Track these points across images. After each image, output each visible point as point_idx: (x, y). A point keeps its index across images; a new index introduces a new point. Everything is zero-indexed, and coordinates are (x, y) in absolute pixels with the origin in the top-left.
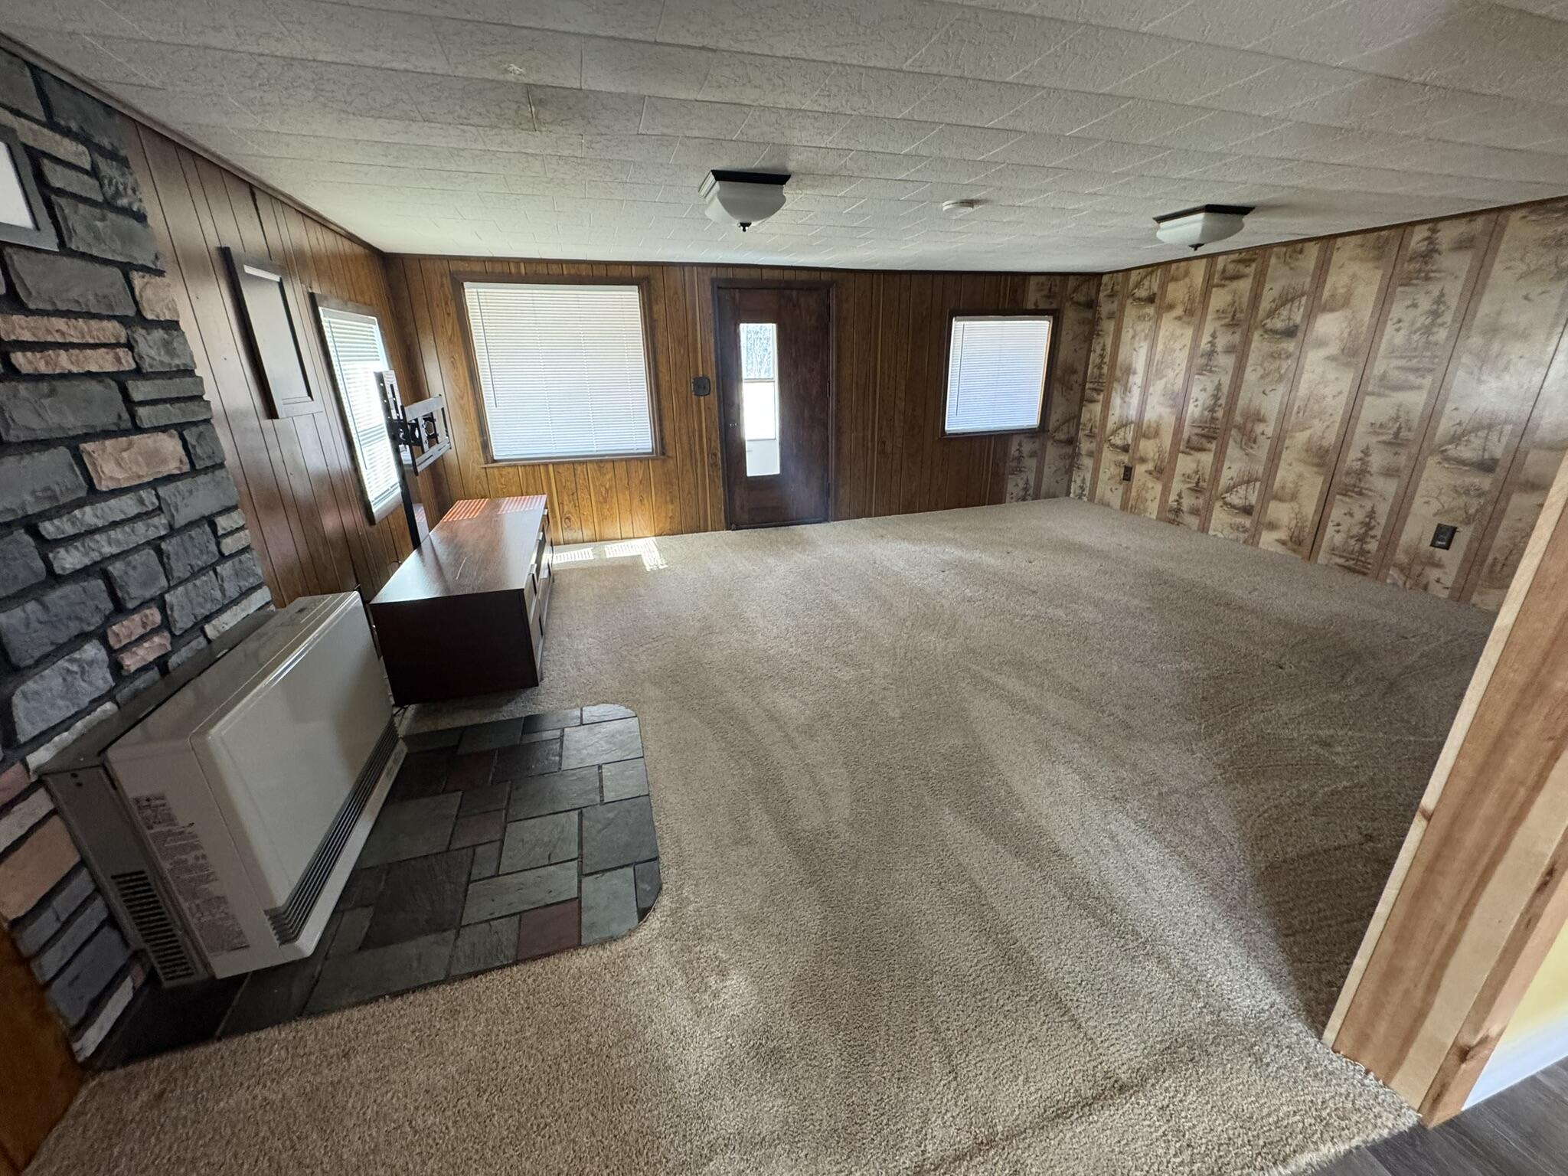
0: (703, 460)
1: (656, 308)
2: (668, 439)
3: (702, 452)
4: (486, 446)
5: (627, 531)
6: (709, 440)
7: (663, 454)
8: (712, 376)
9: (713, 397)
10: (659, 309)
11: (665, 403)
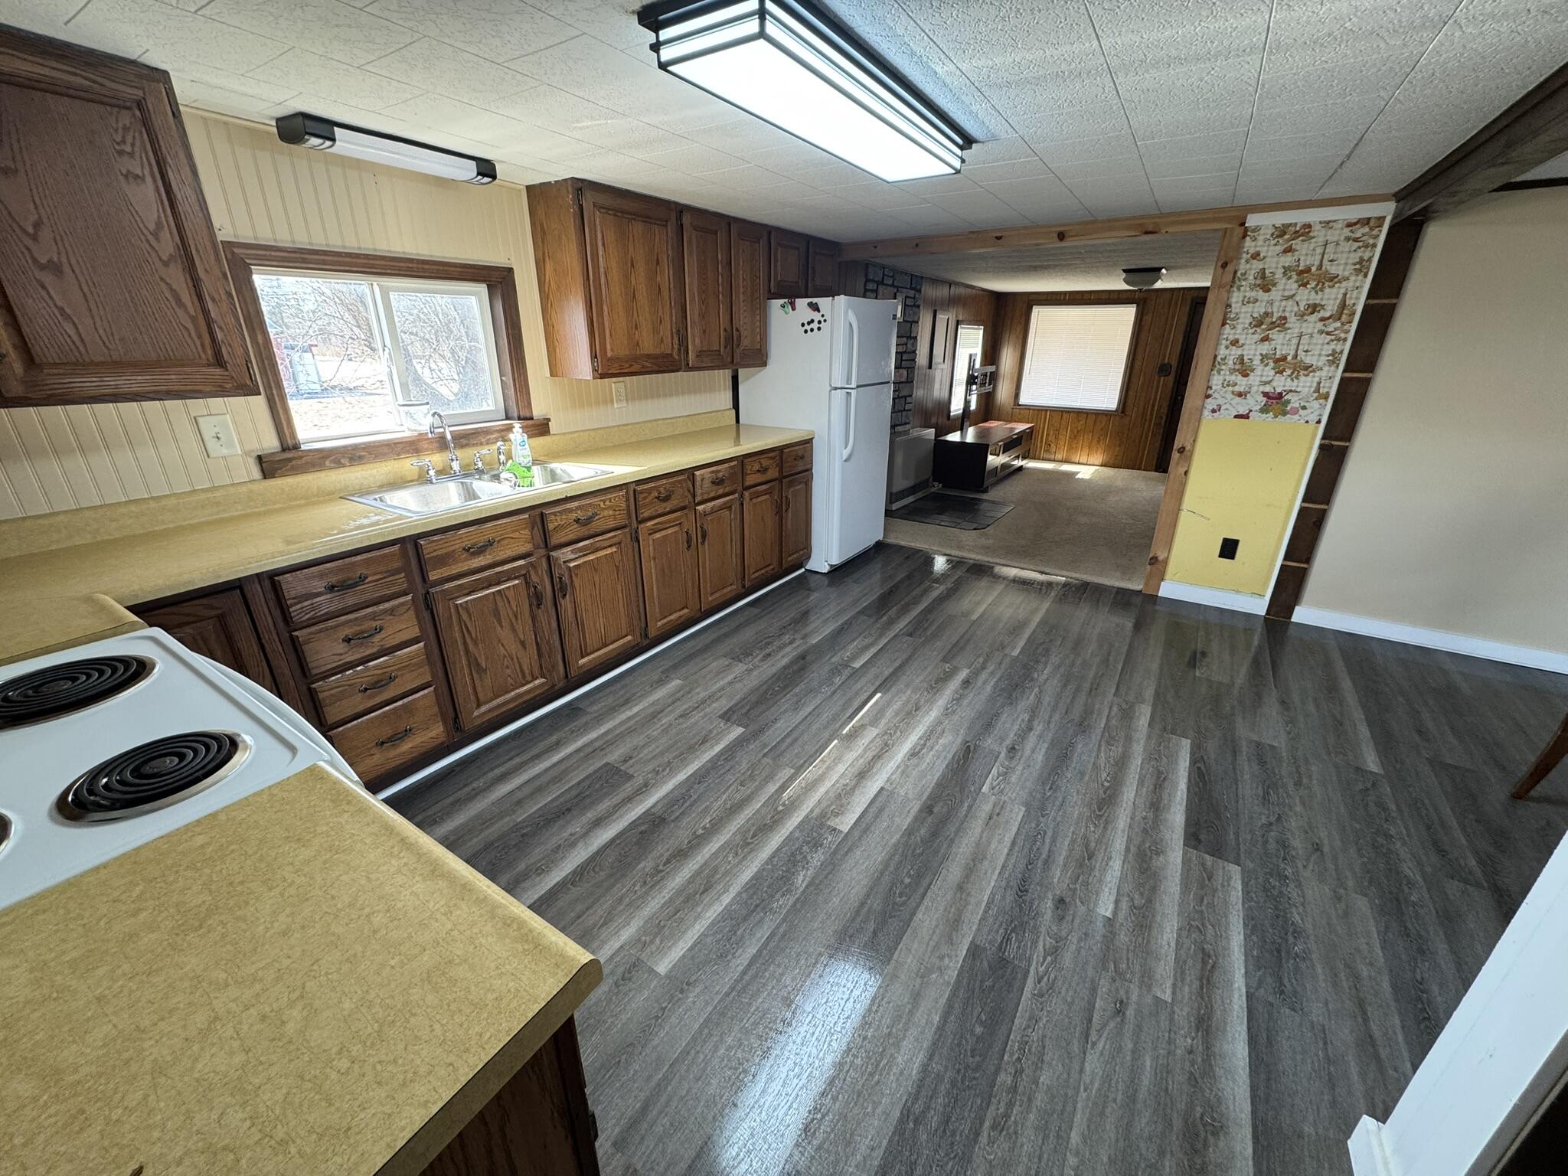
0: (1151, 420)
1: (1145, 318)
2: (1130, 402)
3: (1152, 415)
4: (1017, 396)
5: (1084, 459)
6: (1160, 407)
7: (1123, 412)
8: (1174, 363)
9: (1171, 378)
10: (1148, 318)
11: (1133, 379)
